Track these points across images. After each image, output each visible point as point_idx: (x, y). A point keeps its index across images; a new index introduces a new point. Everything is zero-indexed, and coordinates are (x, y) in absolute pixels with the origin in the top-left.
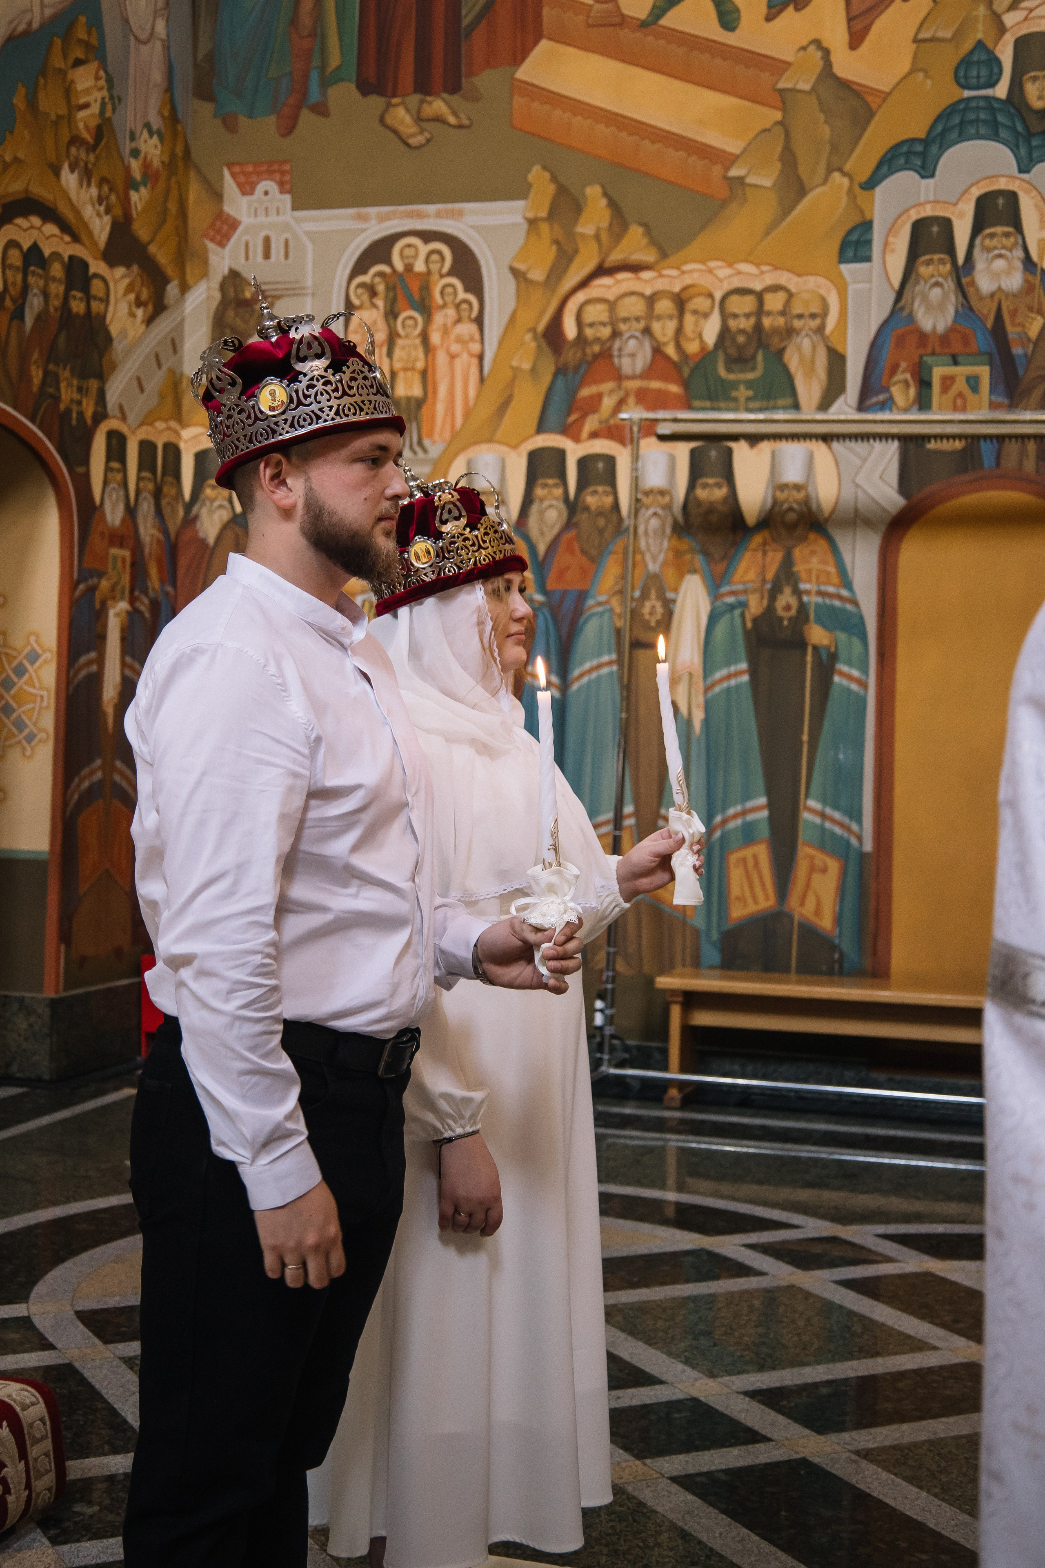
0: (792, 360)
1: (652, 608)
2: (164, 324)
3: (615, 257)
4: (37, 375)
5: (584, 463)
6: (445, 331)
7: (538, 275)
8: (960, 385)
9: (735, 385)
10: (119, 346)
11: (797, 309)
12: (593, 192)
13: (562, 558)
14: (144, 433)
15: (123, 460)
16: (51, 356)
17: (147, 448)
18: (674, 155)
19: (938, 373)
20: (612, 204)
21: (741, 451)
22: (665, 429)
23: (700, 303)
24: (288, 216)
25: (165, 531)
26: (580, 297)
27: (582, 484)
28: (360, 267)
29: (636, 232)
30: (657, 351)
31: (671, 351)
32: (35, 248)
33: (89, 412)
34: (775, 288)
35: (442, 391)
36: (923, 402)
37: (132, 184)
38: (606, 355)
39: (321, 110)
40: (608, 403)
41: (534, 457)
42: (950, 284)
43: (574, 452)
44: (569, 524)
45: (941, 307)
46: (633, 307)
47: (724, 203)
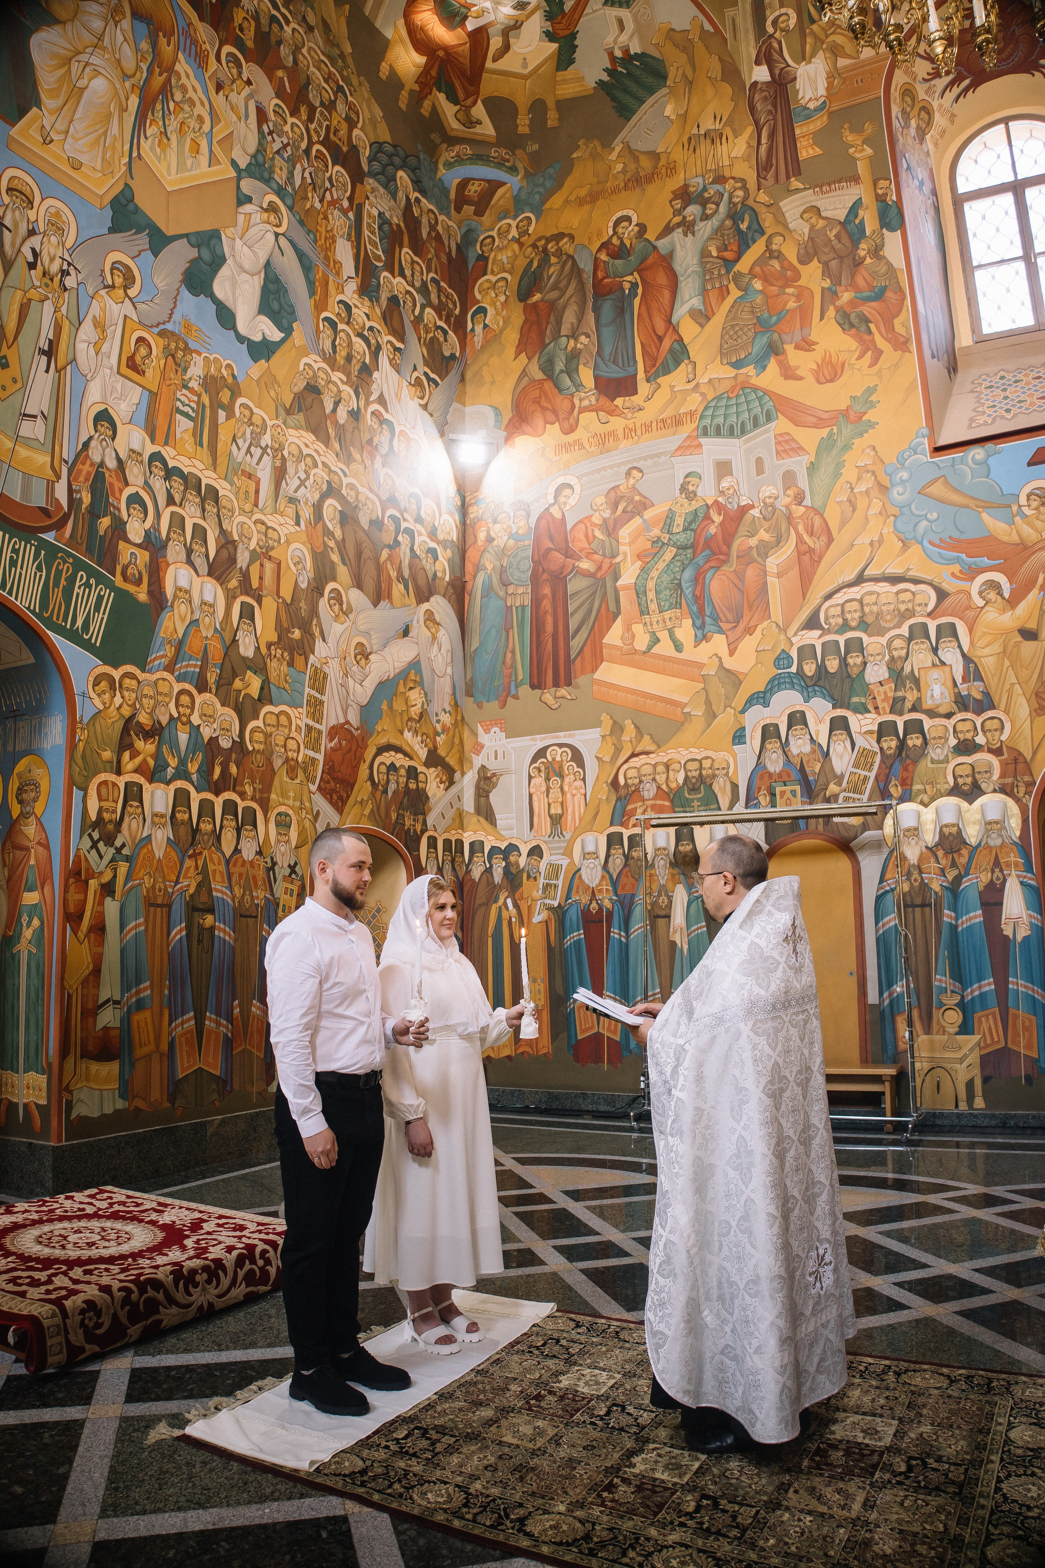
0: (716, 788)
1: (663, 900)
2: (454, 789)
3: (639, 749)
4: (394, 816)
5: (630, 838)
6: (570, 785)
7: (607, 759)
8: (788, 795)
9: (692, 800)
10: (432, 801)
11: (716, 766)
12: (628, 723)
13: (624, 880)
14: (445, 836)
15: (436, 848)
16: (401, 807)
17: (447, 842)
18: (660, 705)
19: (778, 790)
20: (636, 727)
21: (697, 829)
22: (654, 822)
23: (675, 766)
24: (504, 741)
25: (457, 876)
26: (625, 767)
27: (630, 847)
28: (534, 760)
29: (647, 738)
30: (659, 788)
31: (664, 787)
32: (392, 764)
33: (419, 830)
34: (707, 758)
35: (570, 810)
36: (773, 804)
37: (437, 734)
38: (637, 790)
39: (516, 697)
40: (639, 811)
41: (609, 836)
42: (780, 751)
43: (626, 833)
44: (626, 865)
45: (777, 761)
46: (647, 770)
47: (683, 724)
